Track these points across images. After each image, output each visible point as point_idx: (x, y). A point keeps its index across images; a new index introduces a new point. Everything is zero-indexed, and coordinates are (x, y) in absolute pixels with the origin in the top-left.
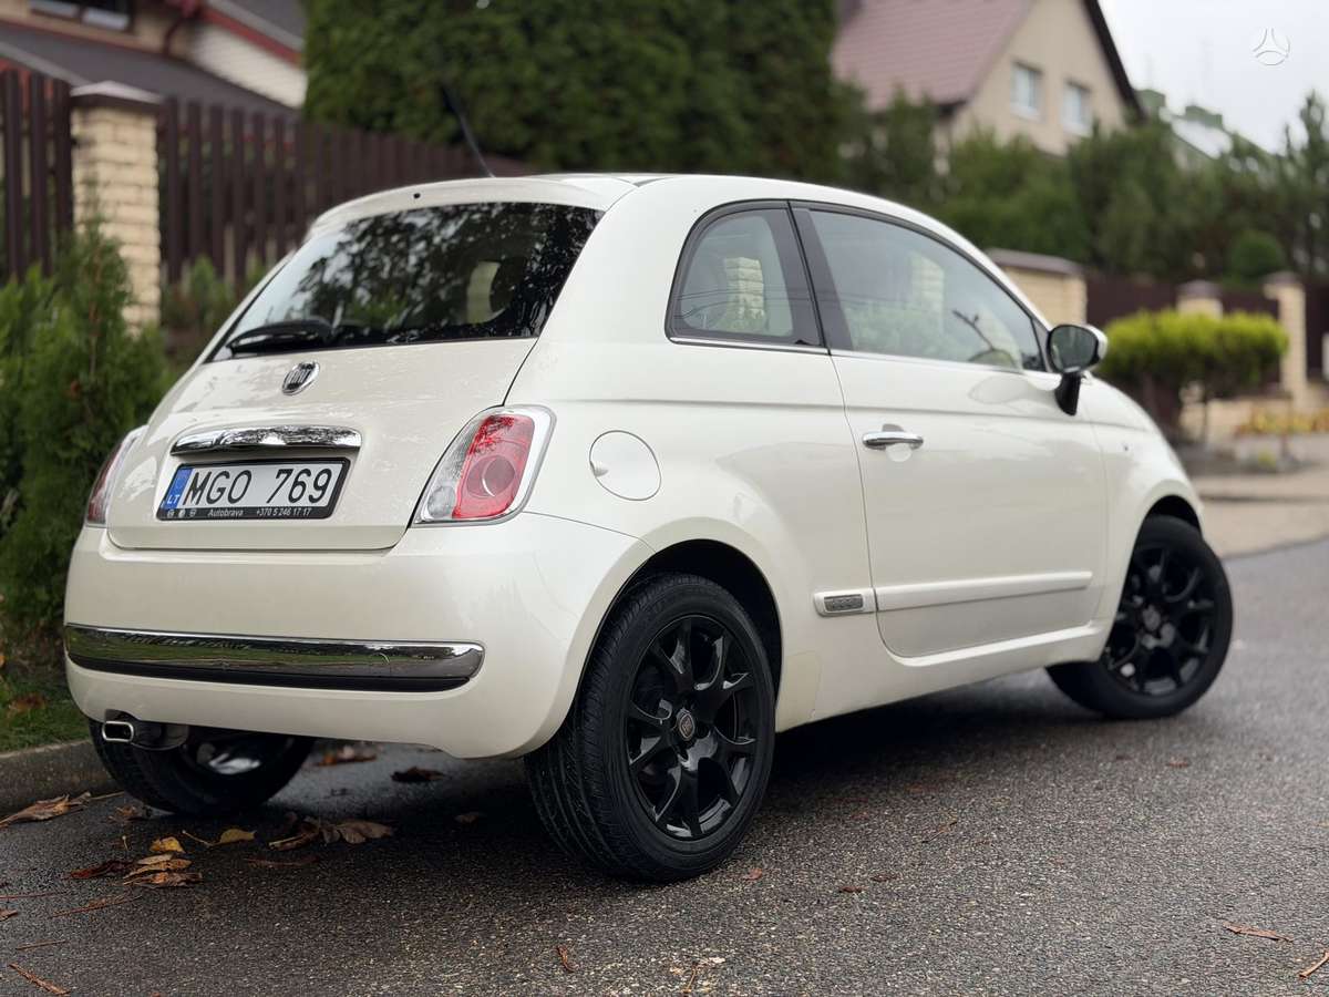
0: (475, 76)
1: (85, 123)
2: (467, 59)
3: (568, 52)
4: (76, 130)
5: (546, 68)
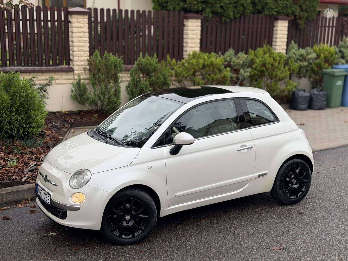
4: (70, 19)
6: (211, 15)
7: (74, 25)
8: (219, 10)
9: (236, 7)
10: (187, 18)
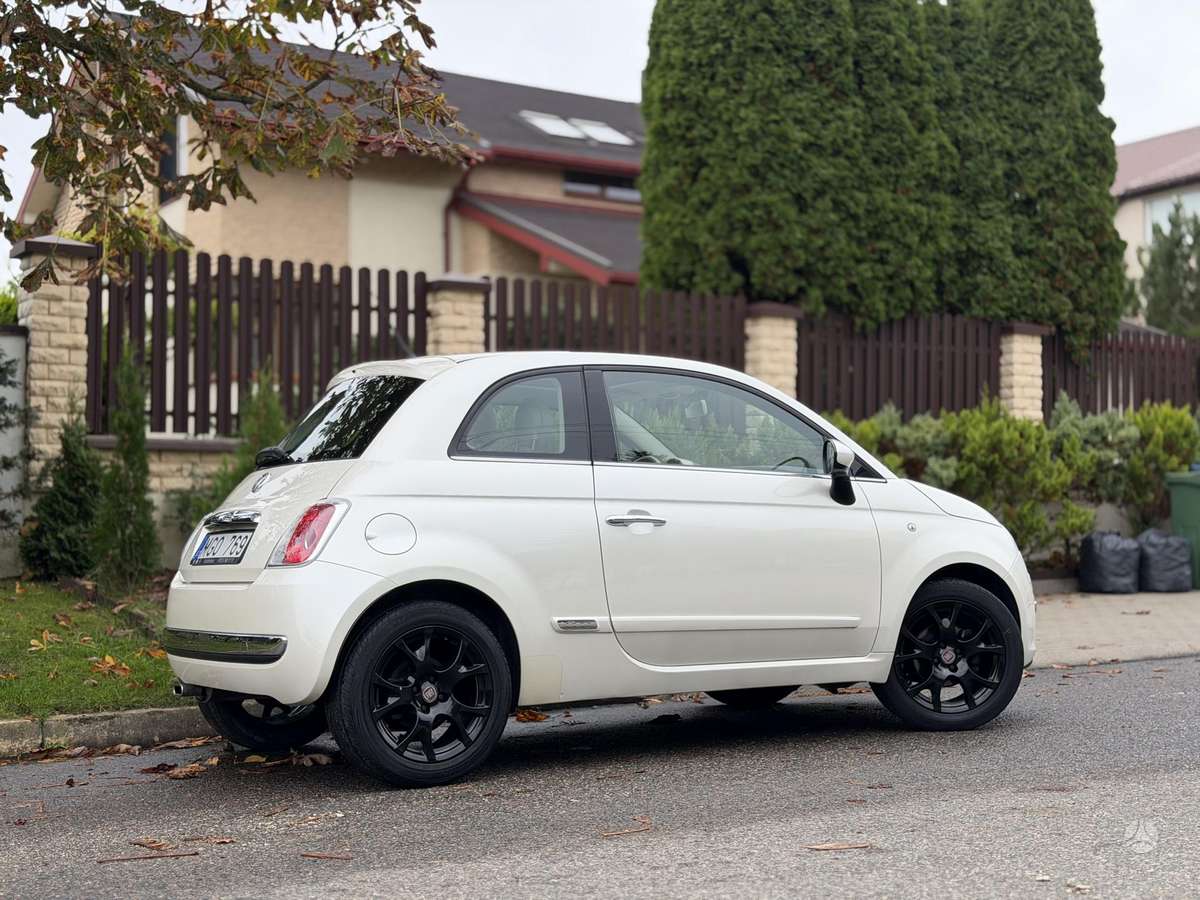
0: (753, 242)
1: (435, 301)
2: (748, 228)
3: (833, 217)
4: (430, 306)
5: (815, 232)
6: (823, 309)
7: (443, 320)
8: (846, 297)
9: (891, 290)
10: (756, 316)
